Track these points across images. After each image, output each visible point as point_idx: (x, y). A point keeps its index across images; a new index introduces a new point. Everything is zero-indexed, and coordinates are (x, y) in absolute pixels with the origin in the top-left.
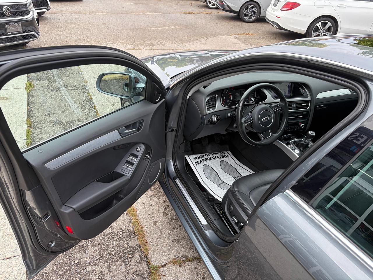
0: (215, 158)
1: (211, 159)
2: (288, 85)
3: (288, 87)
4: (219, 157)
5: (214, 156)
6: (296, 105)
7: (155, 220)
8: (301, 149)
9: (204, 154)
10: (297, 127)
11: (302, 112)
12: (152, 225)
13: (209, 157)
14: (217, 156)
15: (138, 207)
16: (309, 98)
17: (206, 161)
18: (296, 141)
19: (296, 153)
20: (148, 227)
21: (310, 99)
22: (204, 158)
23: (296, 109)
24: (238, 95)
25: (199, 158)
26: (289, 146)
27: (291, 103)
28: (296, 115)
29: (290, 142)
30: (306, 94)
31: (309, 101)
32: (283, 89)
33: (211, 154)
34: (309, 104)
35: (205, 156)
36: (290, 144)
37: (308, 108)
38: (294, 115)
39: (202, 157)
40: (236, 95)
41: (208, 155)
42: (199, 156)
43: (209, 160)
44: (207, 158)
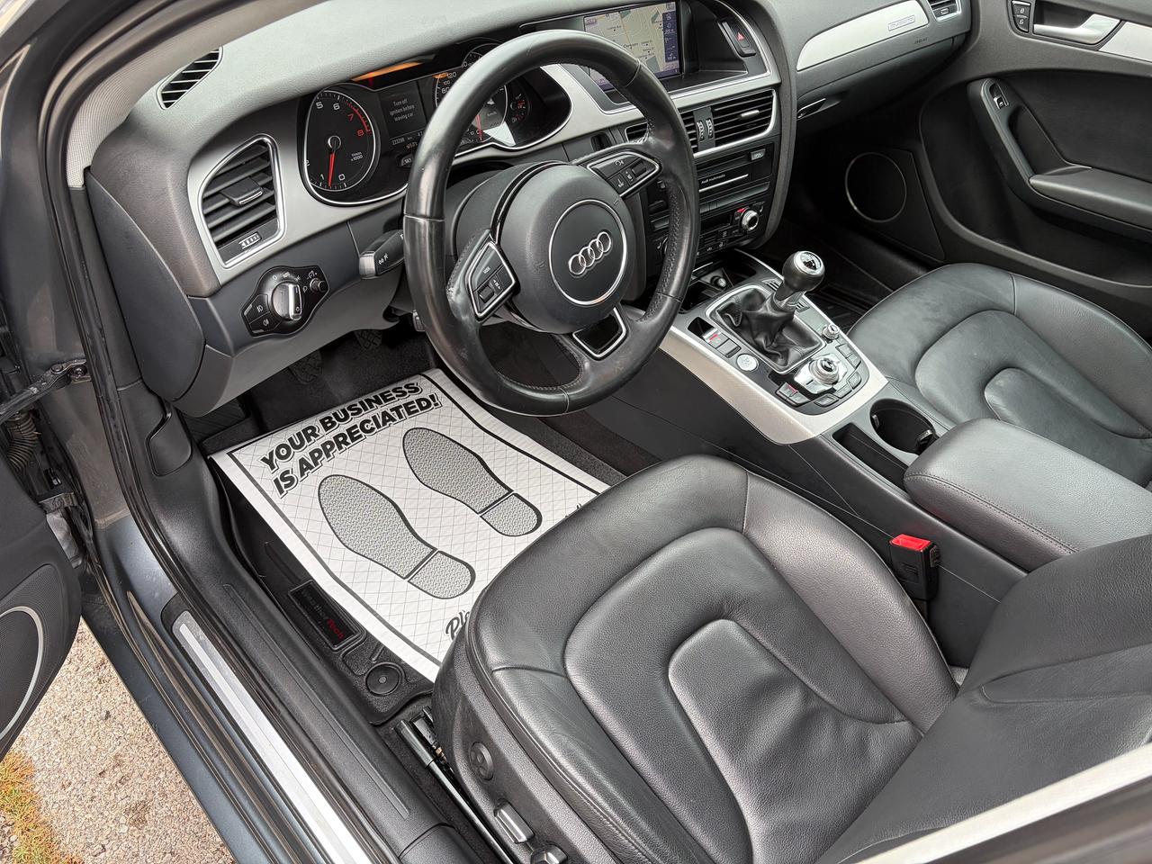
0: (372, 429)
1: (353, 440)
2: (660, 18)
3: (665, 27)
4: (394, 414)
5: (367, 416)
6: (715, 122)
7: (135, 798)
8: (762, 340)
9: (315, 421)
10: (729, 231)
11: (746, 152)
12: (124, 829)
13: (342, 428)
14: (385, 414)
15: (39, 746)
16: (769, 78)
17: (328, 456)
18: (732, 304)
19: (747, 373)
20: (104, 849)
21: (775, 80)
22: (317, 444)
23: (718, 144)
24: (409, 112)
25: (293, 450)
26: (708, 341)
27: (691, 113)
28: (720, 175)
29: (708, 313)
30: (754, 55)
31: (770, 93)
32: (643, 43)
33: (350, 408)
34: (771, 106)
35: (321, 427)
36: (707, 327)
37: (768, 126)
38: (712, 177)
39: (309, 440)
40: (397, 115)
41: (334, 419)
42: (291, 441)
43: (346, 447)
44: (333, 441)
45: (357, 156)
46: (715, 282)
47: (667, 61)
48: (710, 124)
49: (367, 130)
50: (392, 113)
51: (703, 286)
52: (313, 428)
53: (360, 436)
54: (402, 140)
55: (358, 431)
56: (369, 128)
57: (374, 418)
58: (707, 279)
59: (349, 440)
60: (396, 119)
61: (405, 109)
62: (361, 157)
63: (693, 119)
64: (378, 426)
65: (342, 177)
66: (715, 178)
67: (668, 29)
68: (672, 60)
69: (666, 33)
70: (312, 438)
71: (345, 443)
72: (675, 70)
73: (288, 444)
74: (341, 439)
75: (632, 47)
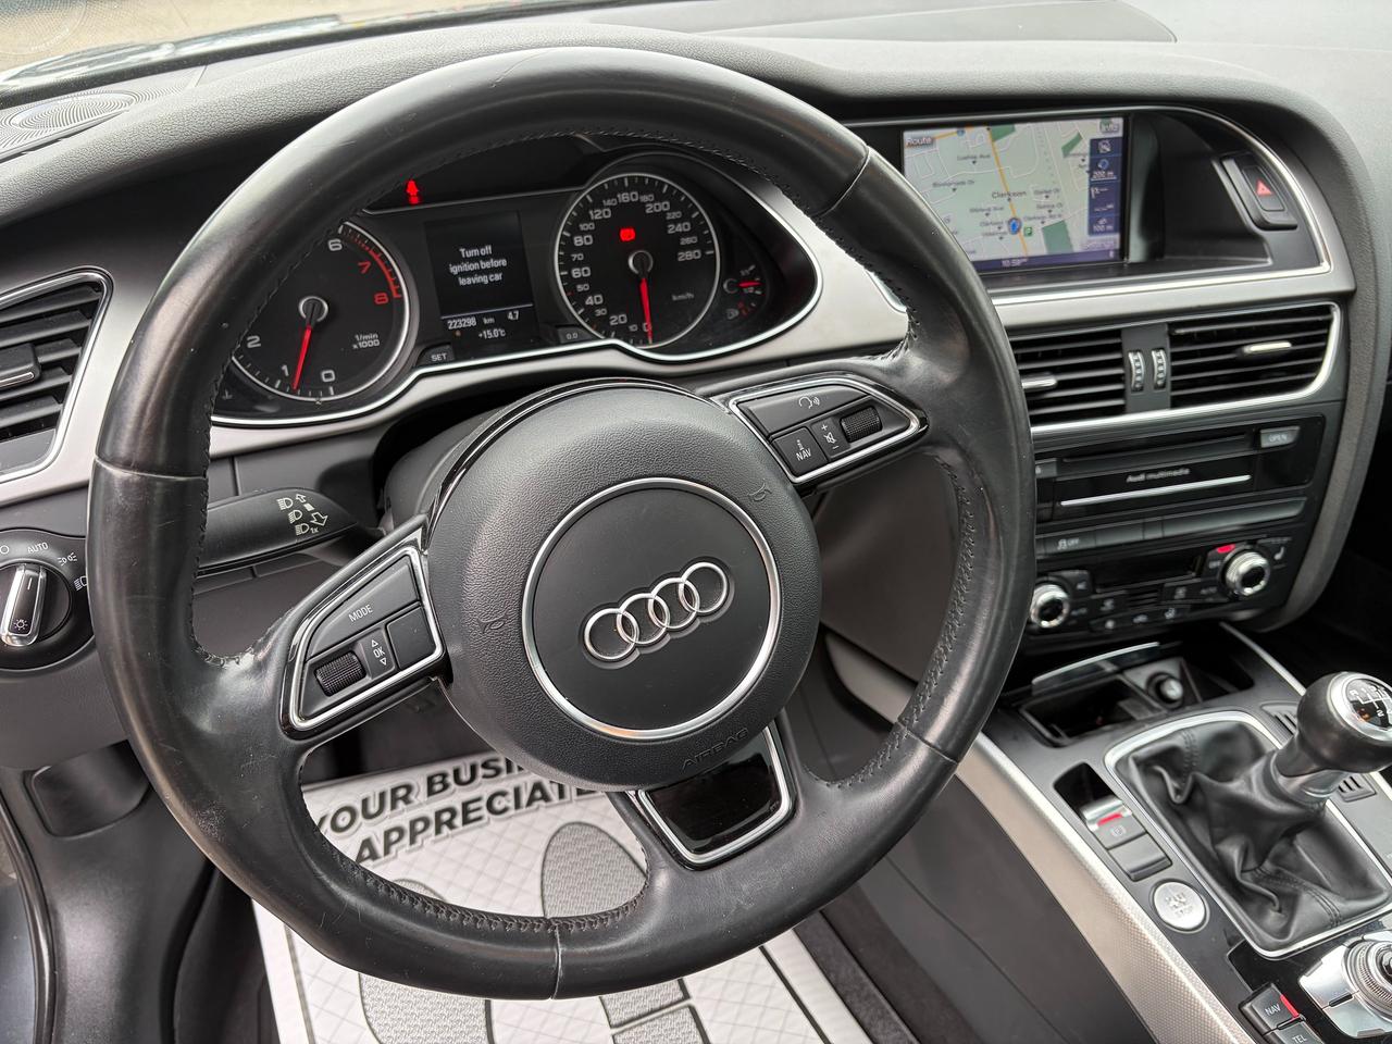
0: (505, 810)
1: (466, 821)
2: (1084, 147)
3: (1093, 167)
4: (553, 792)
5: (506, 783)
6: (1174, 356)
9: (417, 778)
10: (1192, 590)
11: (1250, 431)
14: (538, 786)
16: (1326, 276)
17: (412, 841)
19: (1175, 935)
21: (1341, 285)
22: (402, 817)
23: (1176, 403)
24: (493, 270)
25: (360, 818)
26: (1094, 827)
27: (1117, 333)
28: (1177, 468)
29: (1112, 757)
30: (1293, 228)
31: (1327, 310)
32: (1038, 193)
33: (485, 765)
34: (1325, 337)
35: (424, 788)
36: (1101, 792)
37: (1311, 380)
38: (1155, 471)
39: (394, 807)
40: (464, 274)
41: (450, 780)
42: (365, 802)
43: (450, 832)
44: (432, 817)
45: (369, 341)
46: (1157, 684)
47: (1091, 232)
48: (1160, 359)
49: (395, 295)
50: (455, 270)
51: (1120, 691)
52: (409, 788)
53: (479, 818)
54: (472, 322)
55: (478, 809)
56: (400, 291)
57: (517, 792)
58: (1139, 678)
59: (458, 821)
60: (462, 282)
61: (485, 265)
62: (376, 343)
63: (1120, 344)
64: (518, 806)
65: (328, 376)
66: (1162, 475)
67: (1100, 169)
68: (1105, 232)
69: (1095, 178)
70: (401, 804)
71: (450, 824)
72: (1109, 251)
73: (358, 807)
74: (446, 817)
75: (1012, 198)
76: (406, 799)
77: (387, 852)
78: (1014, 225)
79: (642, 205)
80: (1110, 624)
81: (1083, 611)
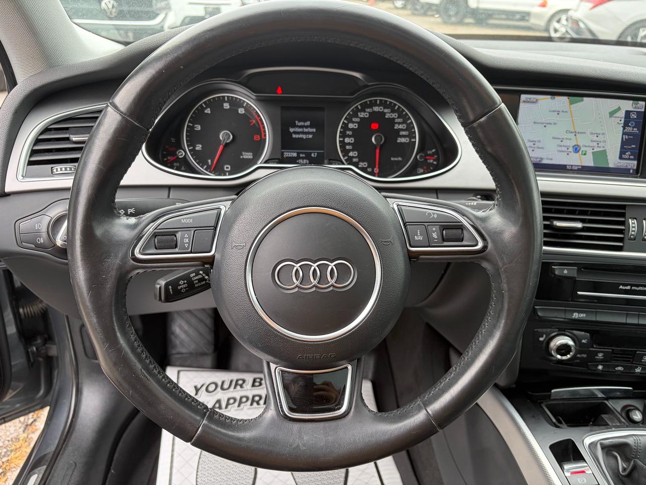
2: (622, 114)
3: (626, 125)
9: (249, 377)
18: (626, 445)
22: (237, 393)
24: (309, 133)
25: (219, 389)
26: (568, 474)
27: (624, 207)
29: (588, 440)
32: (592, 133)
35: (251, 383)
36: (578, 457)
38: (638, 286)
39: (235, 388)
40: (295, 133)
41: (263, 382)
42: (223, 383)
43: (257, 406)
44: (251, 397)
45: (248, 155)
46: (627, 411)
47: (621, 158)
49: (263, 137)
50: (292, 130)
51: (607, 410)
52: (244, 381)
54: (295, 155)
56: (265, 135)
58: (617, 405)
59: (262, 402)
60: (294, 136)
61: (306, 130)
62: (251, 157)
63: (625, 213)
65: (227, 168)
66: (641, 288)
67: (630, 127)
68: (629, 159)
69: (626, 131)
70: (238, 387)
71: (258, 403)
72: (630, 169)
73: (220, 384)
74: (257, 398)
75: (577, 134)
76: (241, 386)
77: (226, 407)
78: (576, 148)
79: (384, 114)
80: (600, 367)
81: (585, 356)
